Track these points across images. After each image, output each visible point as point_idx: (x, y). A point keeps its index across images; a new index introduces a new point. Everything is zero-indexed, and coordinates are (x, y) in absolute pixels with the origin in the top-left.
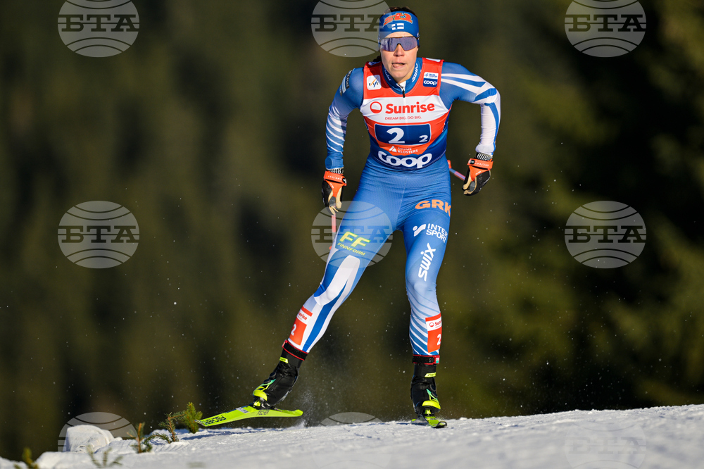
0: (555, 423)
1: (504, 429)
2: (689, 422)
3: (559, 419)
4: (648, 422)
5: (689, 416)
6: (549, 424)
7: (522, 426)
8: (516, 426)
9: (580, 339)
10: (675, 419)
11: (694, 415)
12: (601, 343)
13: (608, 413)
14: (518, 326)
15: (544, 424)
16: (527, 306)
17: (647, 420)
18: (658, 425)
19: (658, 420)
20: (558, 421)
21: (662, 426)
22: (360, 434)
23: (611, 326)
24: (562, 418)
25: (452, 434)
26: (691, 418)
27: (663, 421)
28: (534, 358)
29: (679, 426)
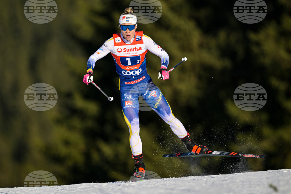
0: (78, 188)
1: (59, 190)
2: (130, 187)
3: (80, 186)
4: (114, 188)
5: (130, 185)
6: (76, 188)
7: (65, 189)
8: (63, 189)
9: (87, 156)
10: (124, 186)
11: (132, 185)
12: (96, 157)
13: (98, 184)
14: (63, 150)
15: (74, 188)
16: (67, 143)
17: (113, 187)
18: (118, 188)
19: (118, 187)
20: (79, 187)
21: (120, 189)
22: (3, 192)
23: (99, 150)
24: (81, 186)
25: (38, 192)
26: (131, 186)
27: (120, 187)
28: (70, 163)
29: (126, 189)
